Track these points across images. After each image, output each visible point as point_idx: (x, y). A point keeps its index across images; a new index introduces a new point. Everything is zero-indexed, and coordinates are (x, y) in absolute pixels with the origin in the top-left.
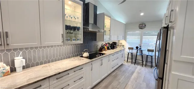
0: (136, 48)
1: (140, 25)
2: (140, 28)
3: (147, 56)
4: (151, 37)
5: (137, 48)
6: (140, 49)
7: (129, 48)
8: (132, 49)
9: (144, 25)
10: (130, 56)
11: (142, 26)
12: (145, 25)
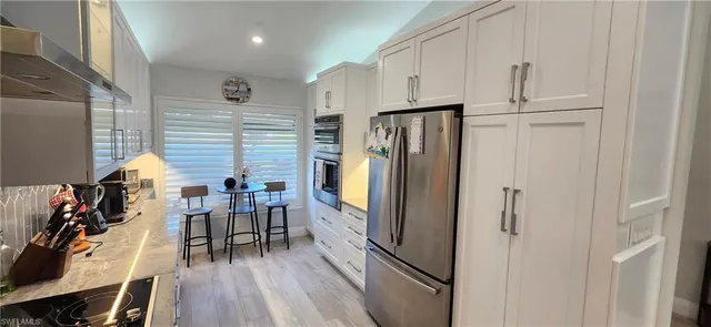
0: (224, 188)
1: (227, 84)
2: (229, 99)
3: (270, 208)
4: (279, 138)
5: (230, 183)
6: (244, 186)
7: (188, 193)
8: (202, 191)
9: (243, 88)
10: (198, 229)
11: (237, 91)
12: (249, 90)
